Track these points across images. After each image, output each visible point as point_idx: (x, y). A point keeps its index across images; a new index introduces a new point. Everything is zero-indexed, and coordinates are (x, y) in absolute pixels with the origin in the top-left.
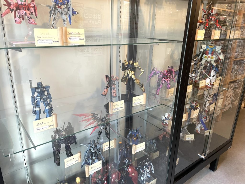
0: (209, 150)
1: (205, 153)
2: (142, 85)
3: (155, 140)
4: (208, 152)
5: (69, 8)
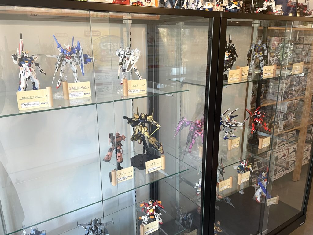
0: (267, 229)
1: (261, 233)
2: (159, 145)
3: (191, 214)
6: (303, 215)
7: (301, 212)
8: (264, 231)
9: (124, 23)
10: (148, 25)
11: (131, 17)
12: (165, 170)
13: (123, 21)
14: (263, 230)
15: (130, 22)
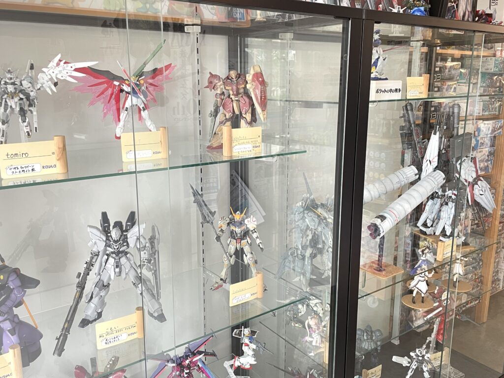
9: (186, 31)
10: (229, 36)
11: (199, 22)
12: (264, 300)
13: (186, 28)
15: (198, 29)
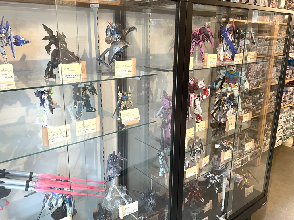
0: (232, 210)
1: (226, 213)
4: (229, 212)
5: (9, 38)
6: (265, 196)
7: (262, 193)
8: (228, 212)
11: (98, 2)
13: (91, 5)
14: (228, 210)
